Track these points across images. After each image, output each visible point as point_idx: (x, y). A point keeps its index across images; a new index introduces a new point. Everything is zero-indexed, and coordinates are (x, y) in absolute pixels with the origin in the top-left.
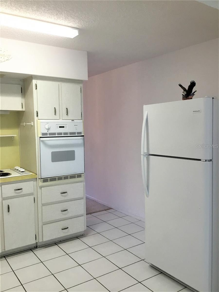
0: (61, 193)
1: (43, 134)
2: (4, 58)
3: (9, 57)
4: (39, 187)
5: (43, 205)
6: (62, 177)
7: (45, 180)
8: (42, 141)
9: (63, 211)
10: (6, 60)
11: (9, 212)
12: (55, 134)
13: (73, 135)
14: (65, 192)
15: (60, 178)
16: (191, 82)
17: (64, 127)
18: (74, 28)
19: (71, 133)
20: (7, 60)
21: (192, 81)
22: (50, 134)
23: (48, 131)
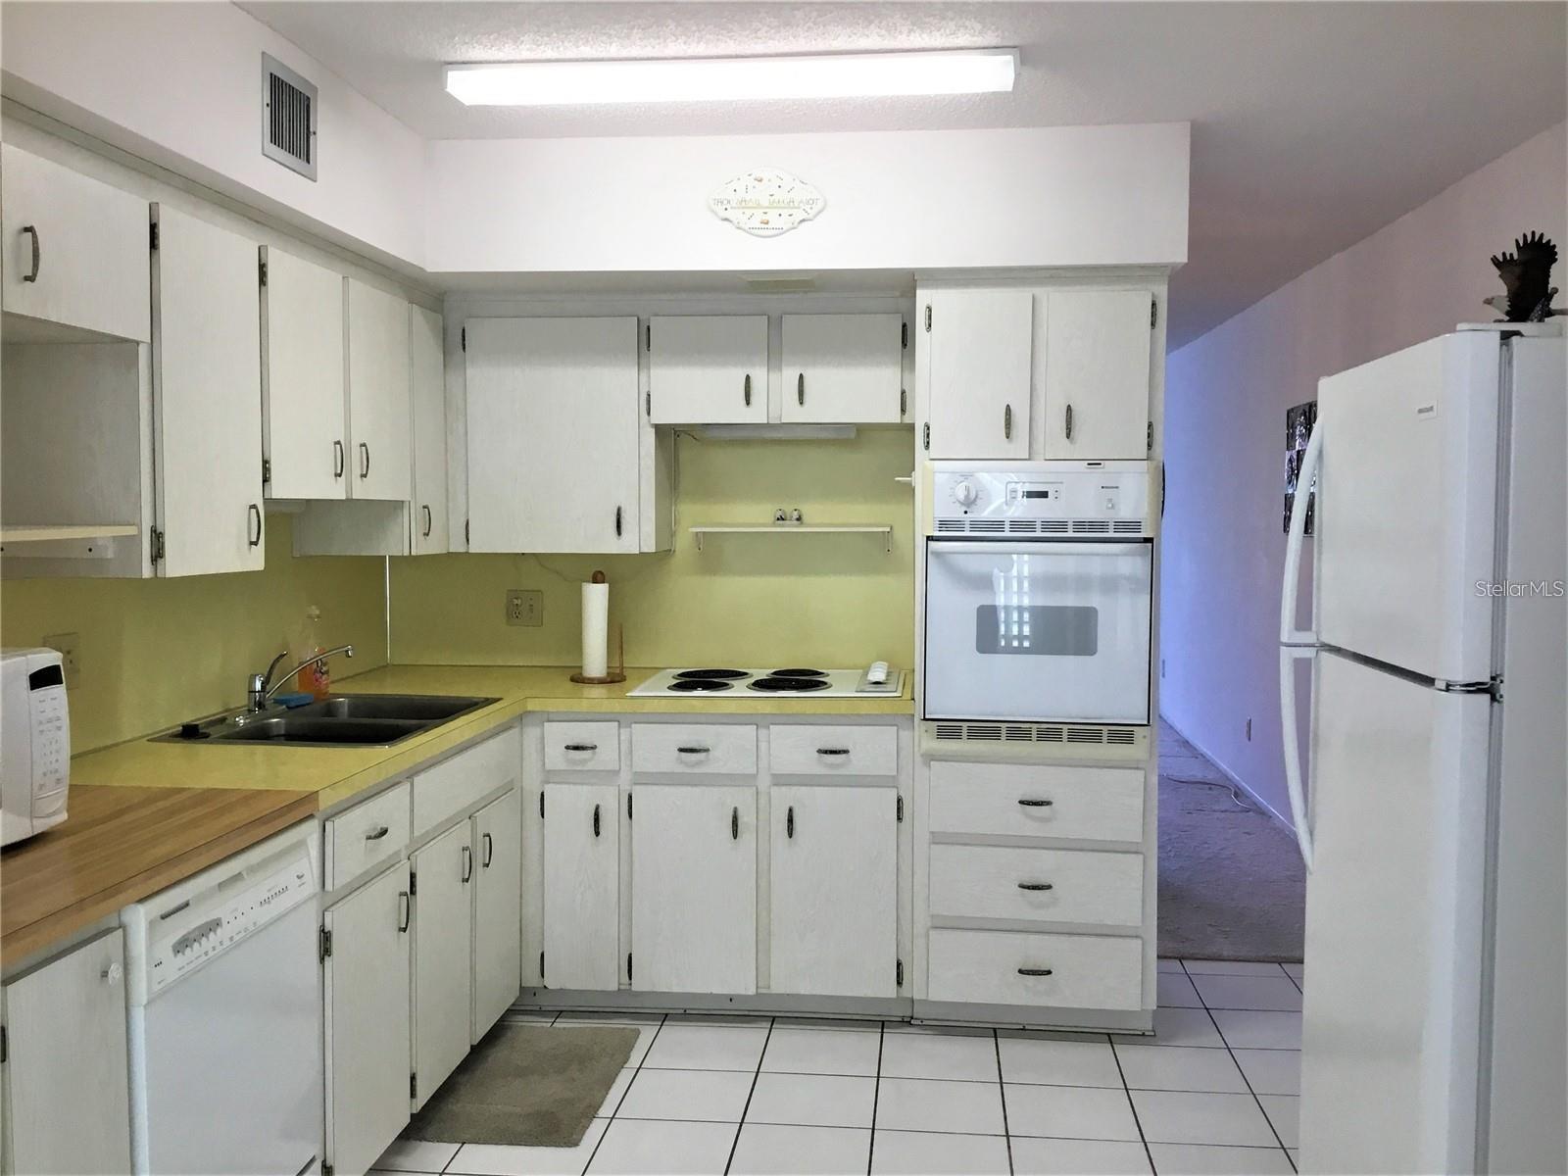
0: (1021, 802)
1: (944, 524)
2: (790, 215)
3: (811, 208)
4: (922, 755)
5: (938, 839)
6: (1029, 730)
7: (948, 729)
8: (938, 555)
9: (1028, 888)
10: (798, 221)
11: (790, 835)
12: (998, 525)
13: (1090, 532)
14: (1039, 800)
15: (1018, 731)
16: (1517, 241)
17: (1047, 492)
18: (984, 48)
19: (1079, 525)
20: (803, 220)
21: (1525, 236)
22: (975, 525)
23: (966, 512)
